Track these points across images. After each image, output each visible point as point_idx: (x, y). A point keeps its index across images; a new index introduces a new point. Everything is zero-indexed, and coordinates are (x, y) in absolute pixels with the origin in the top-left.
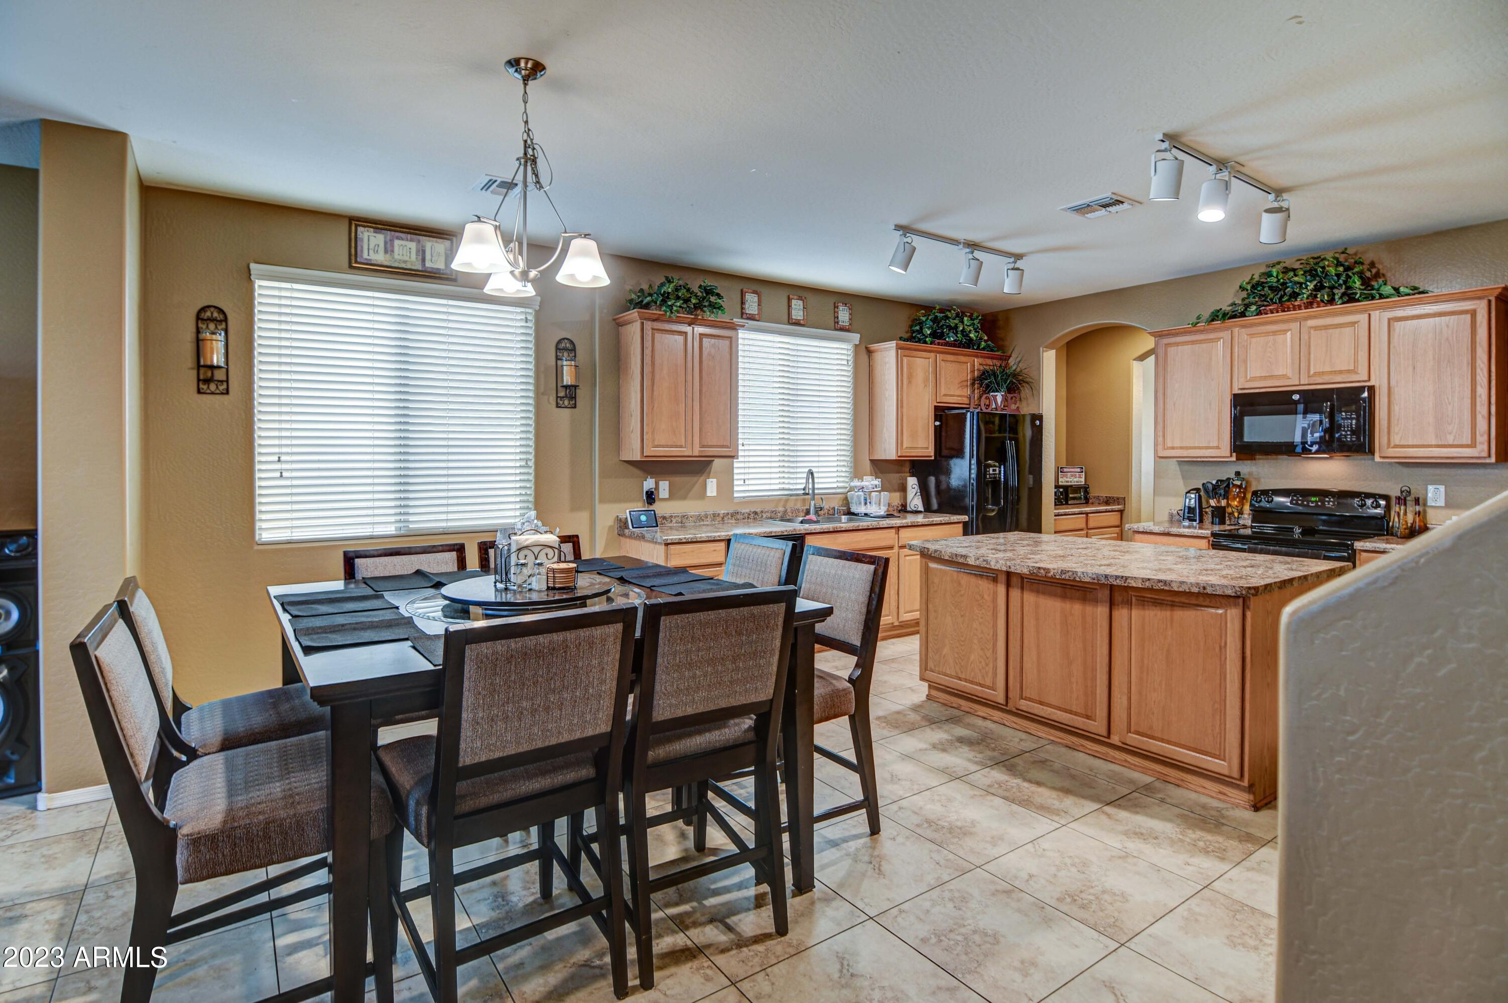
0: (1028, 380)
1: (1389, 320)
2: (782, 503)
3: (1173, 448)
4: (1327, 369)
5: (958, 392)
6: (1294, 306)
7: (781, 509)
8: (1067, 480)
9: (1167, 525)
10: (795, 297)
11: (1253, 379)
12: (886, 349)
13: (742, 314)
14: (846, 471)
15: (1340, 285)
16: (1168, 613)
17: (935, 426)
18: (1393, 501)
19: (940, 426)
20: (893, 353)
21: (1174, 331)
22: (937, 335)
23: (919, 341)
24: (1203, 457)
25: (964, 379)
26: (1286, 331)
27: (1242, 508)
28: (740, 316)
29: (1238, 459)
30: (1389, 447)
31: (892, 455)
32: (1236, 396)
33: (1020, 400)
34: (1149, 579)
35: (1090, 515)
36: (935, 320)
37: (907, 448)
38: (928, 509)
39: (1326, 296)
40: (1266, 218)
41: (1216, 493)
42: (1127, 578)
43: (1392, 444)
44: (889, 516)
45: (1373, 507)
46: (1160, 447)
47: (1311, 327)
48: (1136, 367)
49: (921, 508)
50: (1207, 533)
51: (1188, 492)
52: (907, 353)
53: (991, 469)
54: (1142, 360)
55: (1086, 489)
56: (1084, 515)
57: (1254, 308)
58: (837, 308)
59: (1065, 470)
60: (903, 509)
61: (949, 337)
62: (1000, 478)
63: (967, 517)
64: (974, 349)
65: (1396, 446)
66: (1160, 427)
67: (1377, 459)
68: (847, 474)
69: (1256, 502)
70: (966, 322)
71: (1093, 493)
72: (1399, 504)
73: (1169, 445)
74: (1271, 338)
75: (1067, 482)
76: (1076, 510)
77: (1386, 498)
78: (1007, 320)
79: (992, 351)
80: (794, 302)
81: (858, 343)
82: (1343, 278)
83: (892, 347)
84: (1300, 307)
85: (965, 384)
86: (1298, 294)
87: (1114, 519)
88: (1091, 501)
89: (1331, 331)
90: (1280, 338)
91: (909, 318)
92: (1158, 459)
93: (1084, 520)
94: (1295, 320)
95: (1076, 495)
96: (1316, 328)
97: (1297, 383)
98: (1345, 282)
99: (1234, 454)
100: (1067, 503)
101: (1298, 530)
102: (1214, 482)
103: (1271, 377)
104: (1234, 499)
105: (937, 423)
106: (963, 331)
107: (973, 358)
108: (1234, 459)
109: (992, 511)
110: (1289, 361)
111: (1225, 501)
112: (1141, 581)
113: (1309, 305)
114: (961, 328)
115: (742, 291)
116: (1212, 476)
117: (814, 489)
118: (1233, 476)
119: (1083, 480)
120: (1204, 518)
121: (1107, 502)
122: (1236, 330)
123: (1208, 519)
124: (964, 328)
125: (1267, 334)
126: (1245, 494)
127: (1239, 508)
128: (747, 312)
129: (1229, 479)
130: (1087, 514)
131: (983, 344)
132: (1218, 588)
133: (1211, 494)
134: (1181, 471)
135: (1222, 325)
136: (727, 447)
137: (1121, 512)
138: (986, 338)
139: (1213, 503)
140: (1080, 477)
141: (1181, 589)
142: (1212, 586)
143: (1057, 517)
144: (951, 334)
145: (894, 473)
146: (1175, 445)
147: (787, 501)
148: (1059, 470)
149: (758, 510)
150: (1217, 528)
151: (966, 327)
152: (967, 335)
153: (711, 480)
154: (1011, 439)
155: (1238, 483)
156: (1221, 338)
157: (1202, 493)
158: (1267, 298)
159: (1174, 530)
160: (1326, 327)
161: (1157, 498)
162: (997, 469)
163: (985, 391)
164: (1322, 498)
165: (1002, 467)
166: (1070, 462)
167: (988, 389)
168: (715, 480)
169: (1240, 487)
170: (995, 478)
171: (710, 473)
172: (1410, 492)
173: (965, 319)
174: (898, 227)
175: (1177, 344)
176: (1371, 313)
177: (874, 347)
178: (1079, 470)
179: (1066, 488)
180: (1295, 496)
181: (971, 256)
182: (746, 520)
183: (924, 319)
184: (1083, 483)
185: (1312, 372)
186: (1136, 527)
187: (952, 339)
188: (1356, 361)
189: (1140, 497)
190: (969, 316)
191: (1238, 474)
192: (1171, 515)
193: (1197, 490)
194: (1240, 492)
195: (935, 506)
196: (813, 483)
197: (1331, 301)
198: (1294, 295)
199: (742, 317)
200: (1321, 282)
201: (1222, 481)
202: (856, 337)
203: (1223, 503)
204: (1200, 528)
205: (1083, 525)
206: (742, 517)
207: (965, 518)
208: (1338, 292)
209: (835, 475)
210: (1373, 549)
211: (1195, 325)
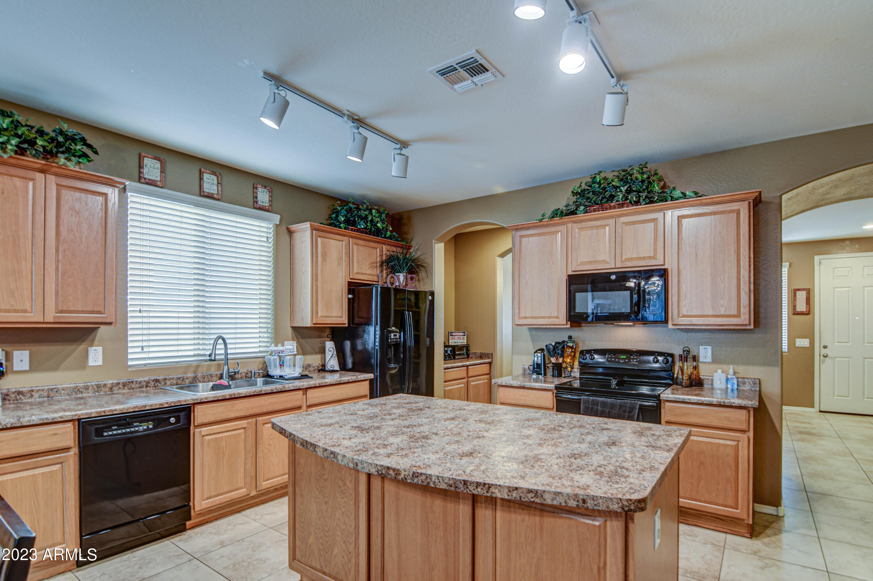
0: (424, 264)
1: (678, 217)
2: (192, 369)
3: (526, 318)
4: (635, 256)
5: (369, 271)
6: (610, 206)
7: (190, 375)
8: (455, 341)
9: (521, 378)
10: (208, 171)
11: (582, 263)
12: (304, 230)
13: (140, 178)
14: (267, 337)
15: (644, 190)
16: (537, 519)
17: (349, 299)
18: (677, 359)
19: (353, 299)
20: (308, 233)
21: (526, 226)
22: (350, 223)
23: (336, 226)
24: (547, 325)
25: (374, 260)
26: (604, 226)
27: (573, 364)
28: (137, 179)
29: (571, 326)
30: (678, 317)
31: (308, 323)
32: (570, 276)
33: (419, 280)
34: (516, 489)
35: (469, 367)
36: (350, 210)
37: (322, 316)
38: (343, 367)
39: (634, 198)
40: (609, 98)
41: (556, 353)
42: (490, 486)
43: (681, 315)
44: (303, 377)
45: (654, 362)
46: (516, 317)
47: (623, 223)
48: (499, 260)
49: (337, 368)
50: (552, 386)
51: (536, 352)
52: (321, 234)
53: (392, 335)
54: (503, 257)
55: (467, 347)
56: (465, 368)
57: (582, 208)
58: (256, 188)
59: (454, 334)
60: (323, 369)
61: (360, 225)
62: (400, 341)
63: (372, 375)
64: (381, 237)
65: (684, 316)
66: (516, 301)
67: (670, 326)
68: (269, 340)
69: (583, 359)
70: (374, 214)
71: (472, 350)
72: (681, 360)
73: (523, 315)
74: (595, 231)
75: (455, 343)
76: (460, 364)
77: (672, 355)
78: (409, 218)
79: (397, 240)
80: (206, 176)
81: (278, 223)
82: (646, 184)
83: (307, 228)
84: (614, 208)
85: (375, 265)
86: (614, 196)
87: (485, 369)
88: (470, 356)
89: (637, 225)
90: (601, 231)
91: (329, 208)
92: (515, 326)
93: (465, 371)
94: (611, 217)
95: (460, 352)
96: (627, 224)
97: (614, 267)
98: (647, 187)
99: (569, 323)
100: (454, 358)
101: (614, 382)
102: (553, 344)
103: (595, 262)
104: (568, 356)
105: (350, 296)
106: (372, 221)
107: (382, 245)
108: (569, 326)
109: (394, 368)
110: (607, 249)
111: (562, 358)
112: (507, 490)
113: (621, 206)
114: (370, 219)
115: (140, 155)
116: (551, 340)
117: (226, 354)
118: (566, 339)
119: (465, 341)
120: (547, 371)
121: (481, 357)
122: (570, 225)
123: (550, 372)
124: (372, 218)
125: (592, 228)
126: (575, 353)
127: (571, 364)
128: (146, 176)
129: (564, 342)
130: (467, 366)
131: (388, 234)
132: (600, 501)
133: (552, 353)
134: (531, 335)
135: (560, 221)
136: (100, 312)
137: (490, 363)
138: (391, 229)
139: (553, 360)
140: (463, 339)
141: (555, 503)
142: (593, 498)
143: (446, 370)
144: (362, 222)
145: (316, 338)
146: (527, 315)
147: (198, 367)
148: (449, 335)
149: (161, 378)
150: (557, 381)
151: (374, 218)
152: (376, 225)
153: (94, 348)
154: (408, 311)
155: (571, 345)
156: (559, 231)
157: (546, 353)
158: (591, 200)
159: (528, 384)
160: (634, 223)
161: (514, 356)
162: (398, 334)
163: (391, 272)
164: (629, 356)
165: (402, 333)
166: (458, 329)
167: (393, 270)
168: (100, 349)
169: (572, 348)
170: (397, 341)
171: (93, 340)
172: (689, 351)
173: (374, 211)
174: (269, 76)
175: (529, 236)
176: (665, 212)
177: (293, 227)
178: (462, 334)
179: (454, 348)
180: (610, 354)
181: (357, 131)
182: (144, 389)
183: (339, 208)
184: (465, 343)
185: (623, 259)
186: (500, 381)
187: (363, 227)
188: (655, 250)
189: (502, 353)
190: (377, 210)
191: (570, 337)
192: (524, 370)
193: (542, 350)
194: (572, 351)
195: (350, 365)
196: (226, 348)
197: (637, 203)
198: (612, 197)
199: (140, 182)
200: (630, 187)
201: (558, 343)
202: (277, 218)
203: (561, 360)
204: (545, 382)
205: (465, 375)
206: (138, 385)
207: (371, 376)
208: (644, 195)
209: (257, 340)
210: (675, 400)
211: (541, 221)
